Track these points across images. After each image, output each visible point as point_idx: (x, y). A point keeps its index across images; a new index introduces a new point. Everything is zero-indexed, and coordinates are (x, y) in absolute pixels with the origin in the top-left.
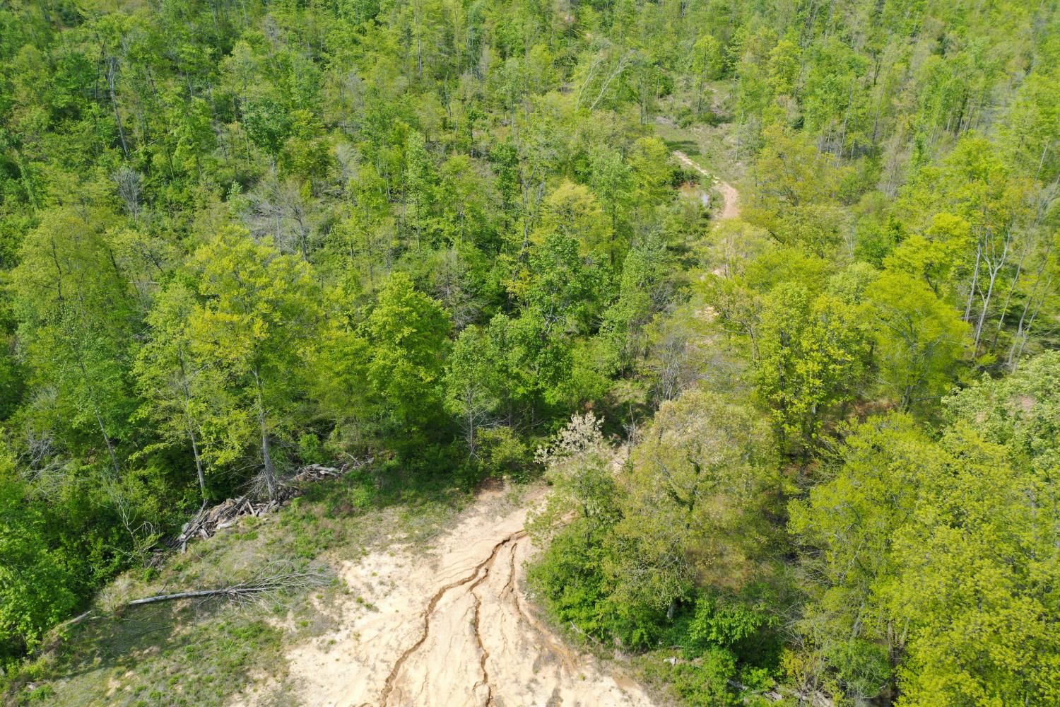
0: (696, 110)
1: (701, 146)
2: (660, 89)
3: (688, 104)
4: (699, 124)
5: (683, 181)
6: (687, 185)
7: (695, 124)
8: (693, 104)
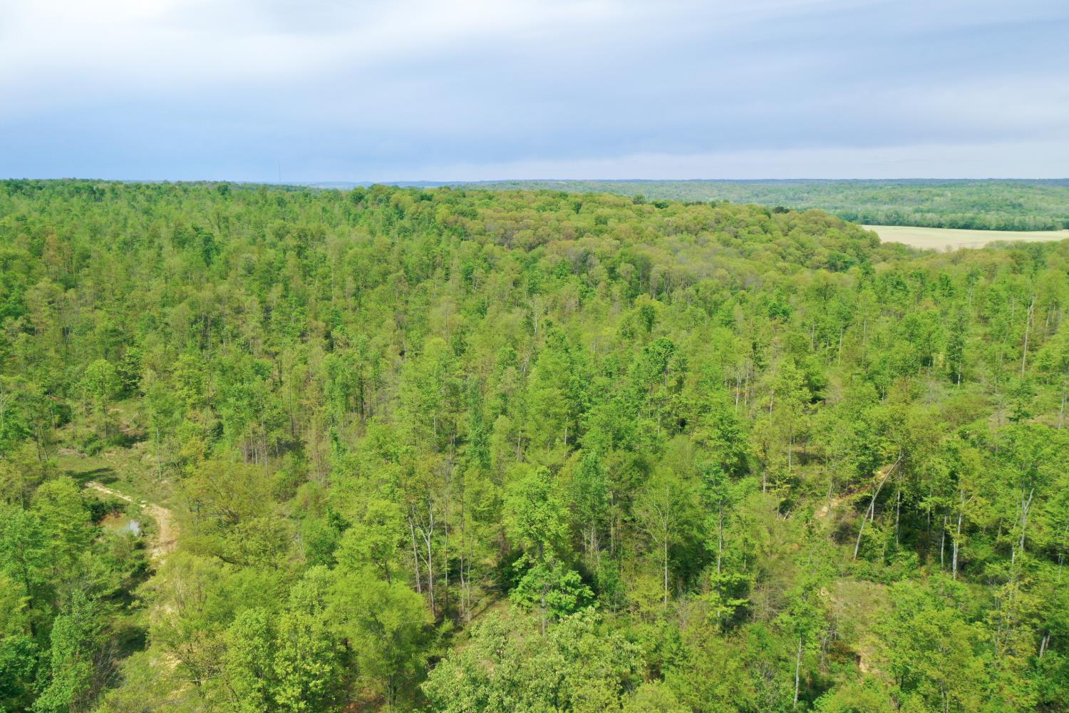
0: (104, 434)
1: (118, 471)
2: (56, 419)
3: (93, 430)
4: (111, 449)
5: (104, 513)
6: (110, 517)
7: (105, 449)
8: (99, 428)
